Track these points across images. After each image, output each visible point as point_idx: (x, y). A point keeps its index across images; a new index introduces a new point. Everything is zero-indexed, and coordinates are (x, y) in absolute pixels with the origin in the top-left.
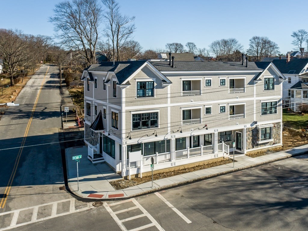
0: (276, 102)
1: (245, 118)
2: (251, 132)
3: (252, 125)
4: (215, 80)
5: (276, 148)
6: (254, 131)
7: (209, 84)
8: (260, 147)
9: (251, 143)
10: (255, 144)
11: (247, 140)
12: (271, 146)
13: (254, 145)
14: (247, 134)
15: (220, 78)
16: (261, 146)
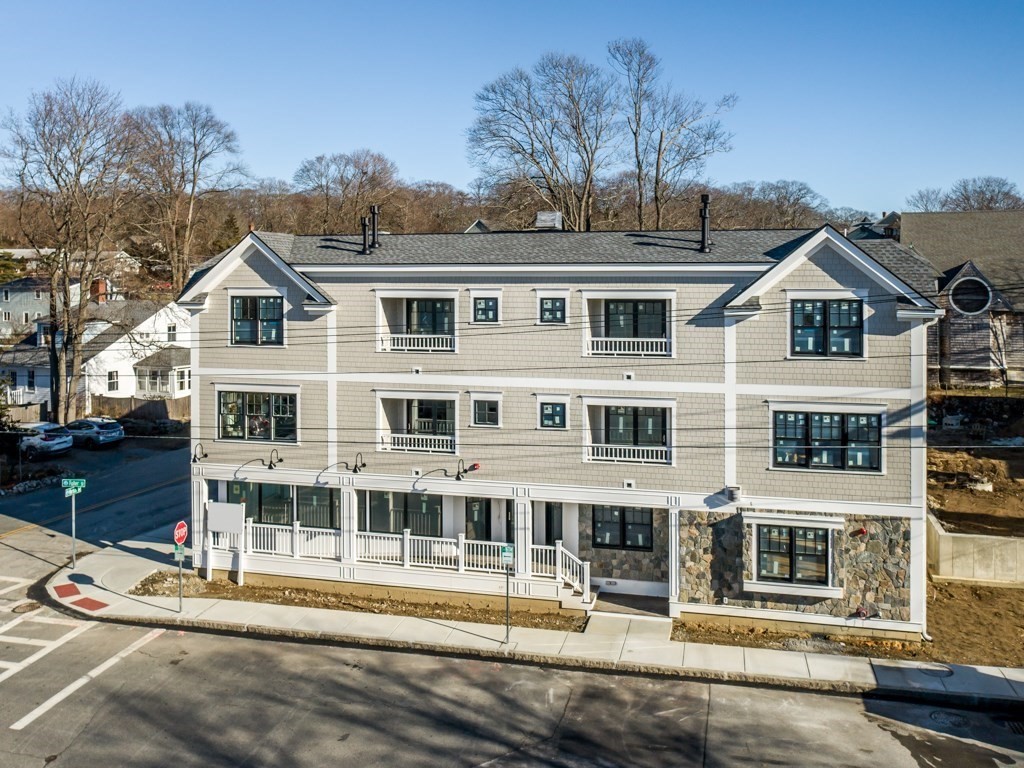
0: (879, 417)
1: (674, 464)
2: (710, 530)
3: (709, 501)
4: (519, 302)
5: (873, 638)
6: (723, 531)
7: (491, 314)
8: (763, 607)
9: (709, 577)
10: (730, 588)
11: (683, 563)
12: (840, 621)
13: (725, 591)
14: (685, 535)
15: (538, 292)
16: (769, 604)
